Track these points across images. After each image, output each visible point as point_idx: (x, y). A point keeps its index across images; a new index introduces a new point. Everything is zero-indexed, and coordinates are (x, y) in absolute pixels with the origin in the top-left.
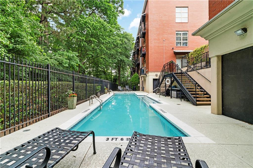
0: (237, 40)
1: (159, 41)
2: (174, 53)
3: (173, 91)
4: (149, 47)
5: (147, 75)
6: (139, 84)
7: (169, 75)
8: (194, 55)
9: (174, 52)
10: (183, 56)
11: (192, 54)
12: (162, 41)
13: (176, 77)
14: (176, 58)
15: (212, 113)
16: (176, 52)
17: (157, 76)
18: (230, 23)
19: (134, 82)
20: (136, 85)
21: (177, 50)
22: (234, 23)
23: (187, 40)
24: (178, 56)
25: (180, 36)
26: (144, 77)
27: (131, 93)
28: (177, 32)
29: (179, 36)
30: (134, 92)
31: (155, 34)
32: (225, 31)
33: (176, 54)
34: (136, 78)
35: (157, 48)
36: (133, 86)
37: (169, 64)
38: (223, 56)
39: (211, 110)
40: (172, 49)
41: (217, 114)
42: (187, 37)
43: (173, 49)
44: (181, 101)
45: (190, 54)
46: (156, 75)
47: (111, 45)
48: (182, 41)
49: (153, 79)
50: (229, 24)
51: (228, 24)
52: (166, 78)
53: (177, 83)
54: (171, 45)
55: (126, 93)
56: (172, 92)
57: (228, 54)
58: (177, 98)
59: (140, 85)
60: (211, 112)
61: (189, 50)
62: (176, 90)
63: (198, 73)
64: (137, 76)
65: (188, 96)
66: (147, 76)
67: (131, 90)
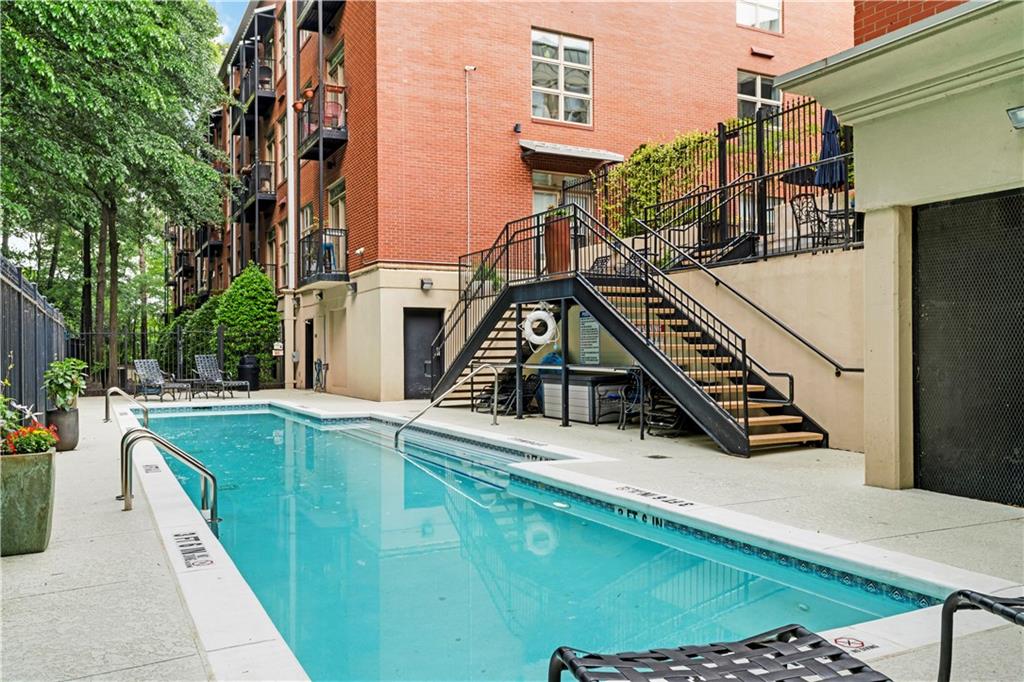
0: (1005, 148)
1: (439, 72)
2: (523, 158)
3: (577, 383)
4: (379, 101)
5: (363, 283)
6: (277, 345)
7: (550, 290)
8: (636, 181)
9: (524, 149)
10: (570, 179)
11: (625, 175)
12: (457, 74)
13: (606, 302)
14: (534, 188)
15: (867, 484)
16: (538, 150)
17: (425, 291)
18: (979, 65)
19: (245, 326)
20: (257, 349)
21: (536, 143)
22: (1001, 69)
23: (586, 91)
24: (539, 176)
25: (554, 61)
26: (321, 295)
27: (237, 407)
28: (537, 36)
29: (548, 60)
30: (267, 401)
31: (417, 25)
32: (949, 99)
33: (534, 161)
34: (253, 298)
35: (428, 113)
36: (237, 353)
37: (542, 221)
38: (917, 210)
39: (867, 468)
40: (511, 128)
41: (898, 486)
42: (586, 73)
43: (516, 129)
44: (642, 438)
45: (613, 172)
46: (423, 283)
47: (95, 44)
48: (561, 91)
49: (406, 310)
50: (974, 67)
51: (970, 68)
52: (520, 306)
53: (613, 335)
54: (505, 105)
55: (209, 408)
56: (571, 387)
57: (946, 203)
58: (594, 422)
59: (290, 349)
60: (866, 479)
61: (599, 148)
62: (590, 378)
63: (718, 282)
64: (267, 290)
65: (691, 406)
66: (355, 286)
67: (237, 383)
